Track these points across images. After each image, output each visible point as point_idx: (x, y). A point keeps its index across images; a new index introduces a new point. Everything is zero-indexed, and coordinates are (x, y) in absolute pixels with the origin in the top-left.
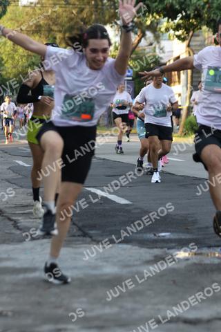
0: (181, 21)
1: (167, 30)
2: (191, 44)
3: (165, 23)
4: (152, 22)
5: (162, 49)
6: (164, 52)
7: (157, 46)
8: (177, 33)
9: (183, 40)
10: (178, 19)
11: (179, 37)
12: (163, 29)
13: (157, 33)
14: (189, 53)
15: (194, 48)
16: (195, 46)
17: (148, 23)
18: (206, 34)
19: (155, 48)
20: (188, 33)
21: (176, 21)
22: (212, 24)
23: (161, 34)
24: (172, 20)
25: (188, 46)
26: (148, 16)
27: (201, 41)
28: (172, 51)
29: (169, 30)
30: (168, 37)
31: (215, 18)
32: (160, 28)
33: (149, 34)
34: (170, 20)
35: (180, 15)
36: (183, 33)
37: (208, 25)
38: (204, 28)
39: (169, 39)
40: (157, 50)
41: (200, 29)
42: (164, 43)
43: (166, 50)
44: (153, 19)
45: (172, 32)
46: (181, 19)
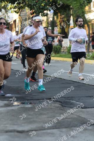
0: (17, 5)
1: (11, 8)
2: (21, 14)
3: (10, 6)
4: (4, 5)
5: (8, 17)
6: (9, 18)
7: (6, 15)
8: (15, 10)
9: (17, 13)
10: (15, 4)
11: (15, 12)
12: (9, 8)
13: (6, 10)
14: (20, 18)
15: (22, 16)
16: (23, 15)
17: (3, 5)
18: (27, 10)
19: (5, 16)
20: (19, 10)
21: (15, 5)
22: (30, 6)
23: (8, 10)
24: (13, 4)
25: (20, 15)
26: (3, 3)
27: (25, 13)
28: (13, 18)
29: (11, 9)
30: (11, 12)
31: (31, 4)
32: (8, 8)
33: (3, 10)
34: (12, 4)
35: (16, 2)
36: (17, 10)
37: (28, 6)
38: (27, 8)
39: (12, 12)
40: (7, 17)
41: (25, 8)
42: (9, 14)
43: (10, 17)
44: (5, 4)
45: (13, 9)
46: (17, 4)
